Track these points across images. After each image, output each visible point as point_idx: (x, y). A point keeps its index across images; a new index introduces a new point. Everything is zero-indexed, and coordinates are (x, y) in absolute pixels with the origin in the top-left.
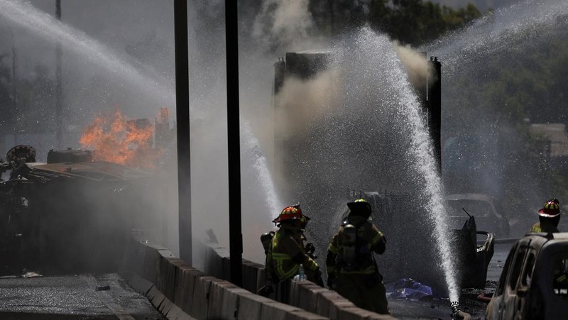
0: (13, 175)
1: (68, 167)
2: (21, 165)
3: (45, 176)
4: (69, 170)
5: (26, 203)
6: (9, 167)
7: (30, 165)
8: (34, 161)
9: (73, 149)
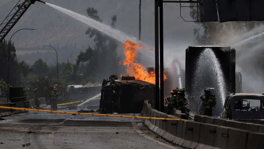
0: (111, 84)
1: (127, 81)
2: (113, 80)
3: (120, 84)
4: (127, 82)
5: (114, 92)
6: (110, 81)
7: (116, 80)
8: (117, 79)
9: (130, 76)
